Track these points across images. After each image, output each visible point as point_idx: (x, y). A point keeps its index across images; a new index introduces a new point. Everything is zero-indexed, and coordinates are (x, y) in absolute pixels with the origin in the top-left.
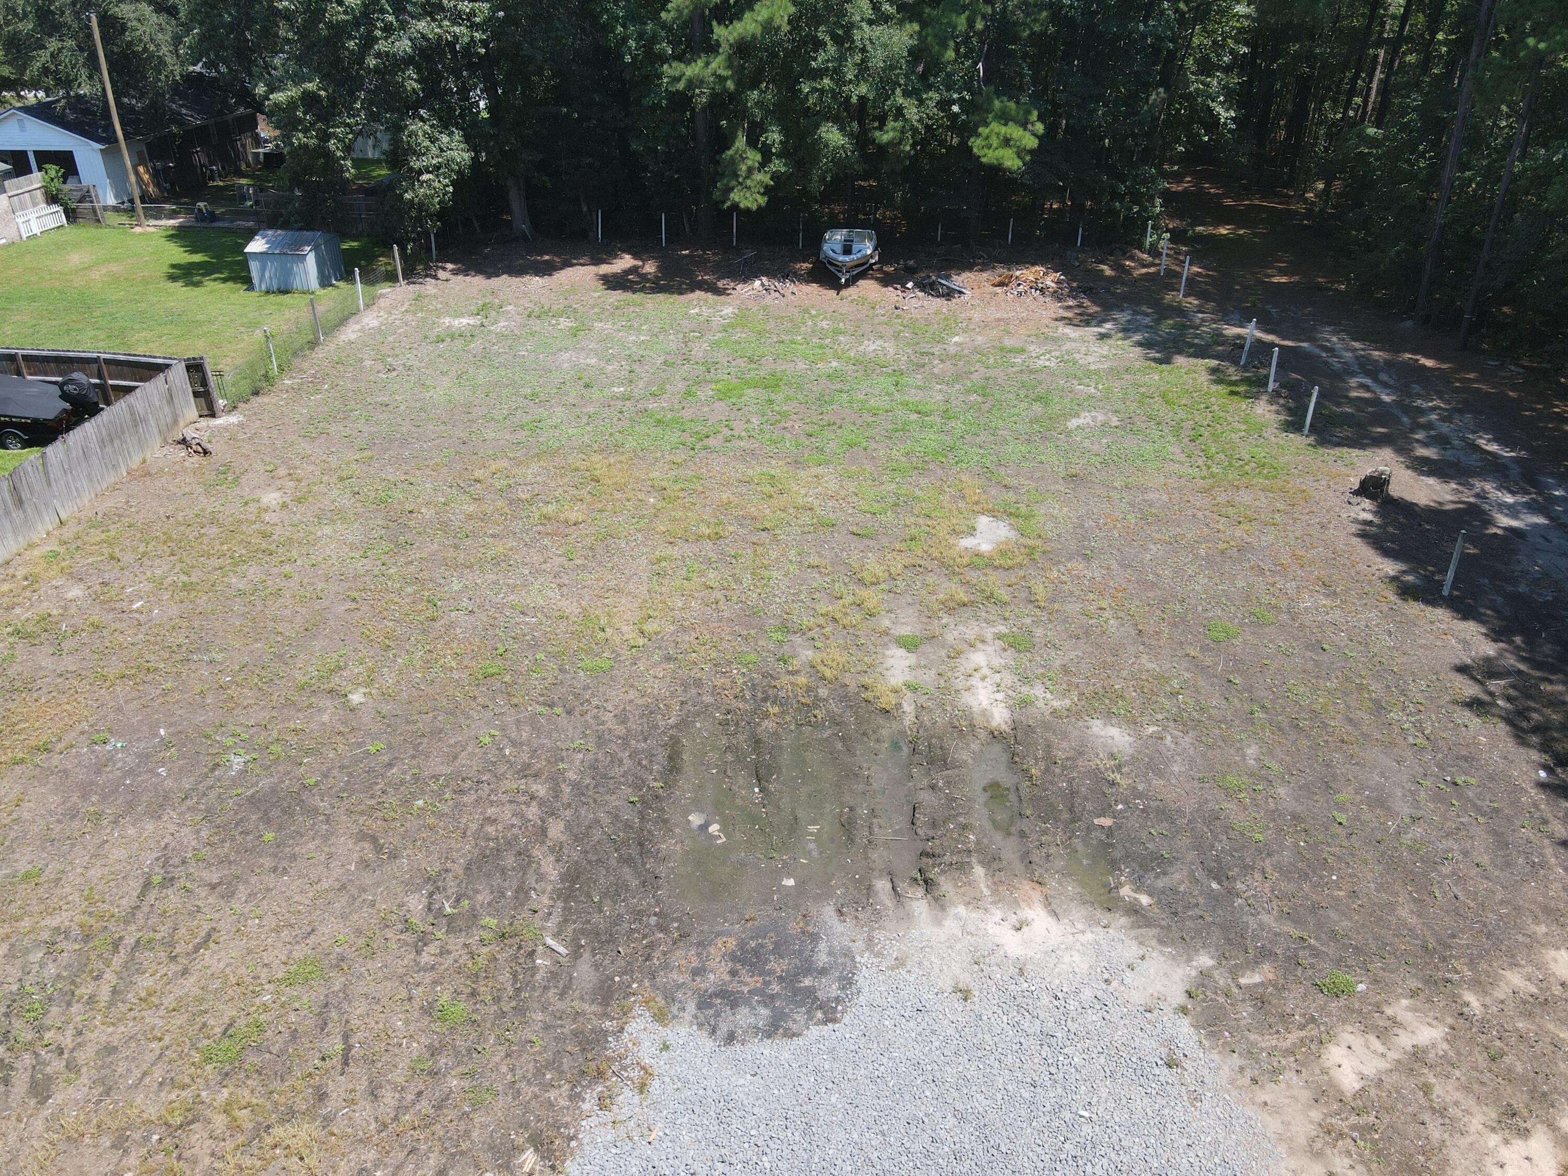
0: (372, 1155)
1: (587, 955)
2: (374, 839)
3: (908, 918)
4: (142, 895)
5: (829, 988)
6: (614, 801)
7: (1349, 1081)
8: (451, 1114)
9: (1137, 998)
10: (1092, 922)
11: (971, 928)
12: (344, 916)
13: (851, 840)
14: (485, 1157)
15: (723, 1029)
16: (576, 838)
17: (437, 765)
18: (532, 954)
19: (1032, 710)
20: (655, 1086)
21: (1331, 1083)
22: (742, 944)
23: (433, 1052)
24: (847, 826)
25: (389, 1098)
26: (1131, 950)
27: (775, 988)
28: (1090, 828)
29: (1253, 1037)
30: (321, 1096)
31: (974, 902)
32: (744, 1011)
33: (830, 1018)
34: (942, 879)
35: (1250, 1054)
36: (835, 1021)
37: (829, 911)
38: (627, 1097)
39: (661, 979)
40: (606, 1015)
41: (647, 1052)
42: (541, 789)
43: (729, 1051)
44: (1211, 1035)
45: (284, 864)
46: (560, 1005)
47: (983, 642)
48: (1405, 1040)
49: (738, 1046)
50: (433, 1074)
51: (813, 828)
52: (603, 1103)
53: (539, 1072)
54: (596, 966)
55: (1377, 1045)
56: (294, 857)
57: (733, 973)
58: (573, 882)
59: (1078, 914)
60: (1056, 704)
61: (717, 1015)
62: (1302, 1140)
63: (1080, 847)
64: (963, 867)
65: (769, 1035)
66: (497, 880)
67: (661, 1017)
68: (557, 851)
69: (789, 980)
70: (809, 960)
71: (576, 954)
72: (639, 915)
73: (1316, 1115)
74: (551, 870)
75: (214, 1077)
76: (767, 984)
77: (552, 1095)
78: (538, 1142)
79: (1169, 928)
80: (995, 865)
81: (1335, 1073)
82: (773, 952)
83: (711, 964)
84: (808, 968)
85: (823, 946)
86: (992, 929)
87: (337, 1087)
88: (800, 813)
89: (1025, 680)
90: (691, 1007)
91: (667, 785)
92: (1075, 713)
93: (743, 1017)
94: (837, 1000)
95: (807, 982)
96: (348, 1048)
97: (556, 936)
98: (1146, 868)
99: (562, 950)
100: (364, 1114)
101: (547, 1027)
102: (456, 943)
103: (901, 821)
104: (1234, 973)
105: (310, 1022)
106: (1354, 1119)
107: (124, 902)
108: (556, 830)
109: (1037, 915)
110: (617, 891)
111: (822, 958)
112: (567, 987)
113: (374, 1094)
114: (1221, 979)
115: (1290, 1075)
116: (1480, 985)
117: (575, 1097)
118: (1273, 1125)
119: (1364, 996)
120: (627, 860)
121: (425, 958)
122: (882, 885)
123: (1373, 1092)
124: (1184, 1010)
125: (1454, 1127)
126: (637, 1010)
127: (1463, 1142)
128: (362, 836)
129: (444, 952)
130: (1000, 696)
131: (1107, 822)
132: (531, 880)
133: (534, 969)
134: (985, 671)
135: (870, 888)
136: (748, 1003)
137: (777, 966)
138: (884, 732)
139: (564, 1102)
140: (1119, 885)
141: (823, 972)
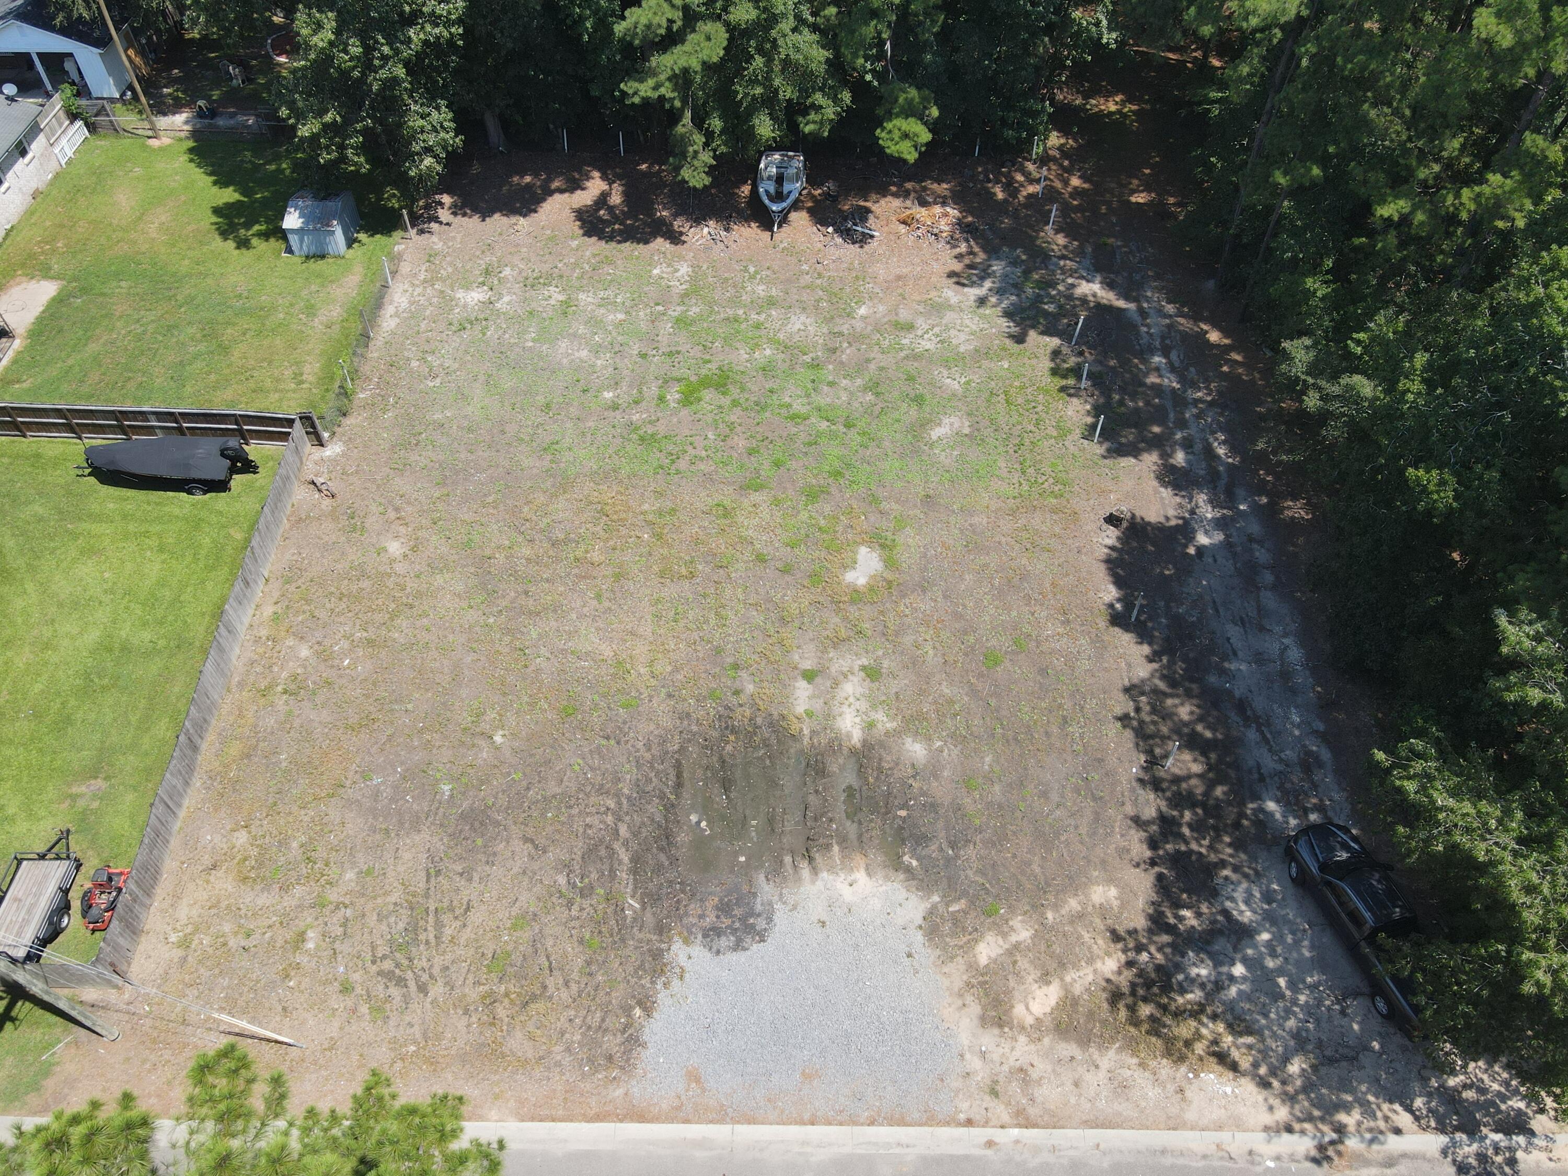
0: (573, 1013)
1: (649, 908)
2: (532, 841)
3: (798, 880)
4: (428, 881)
5: (761, 924)
6: (651, 809)
7: (983, 960)
8: (602, 993)
9: (900, 922)
10: (887, 878)
11: (829, 886)
12: (530, 890)
13: (773, 830)
14: (620, 1012)
15: (714, 949)
16: (635, 836)
17: (553, 788)
18: (623, 910)
19: (875, 731)
20: (687, 975)
21: (976, 962)
22: (721, 900)
23: (588, 963)
24: (771, 821)
25: (574, 987)
26: (903, 893)
27: (737, 925)
28: (896, 817)
29: (948, 940)
30: (545, 987)
31: (831, 869)
32: (723, 938)
33: (762, 940)
34: (817, 855)
35: (944, 949)
36: (764, 941)
37: (762, 877)
38: (676, 982)
39: (685, 921)
40: (662, 941)
41: (682, 960)
42: (611, 804)
43: (717, 959)
44: (930, 940)
45: (491, 859)
46: (641, 936)
47: (852, 674)
48: (1014, 938)
49: (722, 957)
50: (590, 974)
51: (754, 823)
52: (666, 985)
53: (636, 972)
54: (654, 914)
55: (1000, 941)
56: (495, 854)
57: (718, 917)
58: (636, 863)
59: (880, 874)
60: (888, 725)
61: (712, 941)
62: (956, 989)
63: (888, 831)
64: (828, 847)
65: (735, 950)
66: (599, 865)
67: (686, 942)
68: (626, 844)
69: (743, 920)
70: (752, 909)
71: (644, 908)
72: (671, 883)
73: (965, 977)
74: (625, 857)
75: (496, 980)
76: (733, 922)
77: (643, 982)
78: (640, 1003)
79: (922, 880)
80: (844, 845)
81: (979, 956)
82: (736, 904)
83: (707, 913)
84: (752, 914)
85: (759, 900)
86: (839, 885)
87: (550, 982)
88: (748, 812)
89: (874, 707)
90: (700, 936)
91: (678, 796)
92: (897, 733)
93: (724, 942)
94: (765, 929)
95: (751, 921)
96: (551, 964)
97: (633, 897)
98: (918, 844)
99: (637, 905)
100: (564, 995)
101: (636, 948)
102: (586, 903)
103: (798, 816)
104: (947, 905)
105: (530, 950)
106: (981, 978)
107: (421, 885)
108: (623, 830)
109: (860, 876)
110: (658, 869)
111: (758, 908)
112: (642, 927)
113: (567, 984)
114: (941, 908)
115: (960, 958)
116: (1056, 907)
117: (653, 983)
118: (947, 982)
119: (1002, 915)
120: (661, 849)
121: (574, 913)
122: (788, 859)
123: (992, 966)
124: (920, 927)
125: (1020, 980)
126: (676, 938)
127: (1022, 988)
128: (526, 840)
129: (582, 909)
130: (858, 720)
131: (903, 813)
132: (616, 866)
133: (626, 917)
134: (851, 700)
135: (781, 862)
136: (725, 935)
137: (737, 912)
138: (792, 751)
139: (649, 985)
140: (904, 854)
141: (759, 915)
